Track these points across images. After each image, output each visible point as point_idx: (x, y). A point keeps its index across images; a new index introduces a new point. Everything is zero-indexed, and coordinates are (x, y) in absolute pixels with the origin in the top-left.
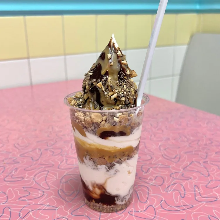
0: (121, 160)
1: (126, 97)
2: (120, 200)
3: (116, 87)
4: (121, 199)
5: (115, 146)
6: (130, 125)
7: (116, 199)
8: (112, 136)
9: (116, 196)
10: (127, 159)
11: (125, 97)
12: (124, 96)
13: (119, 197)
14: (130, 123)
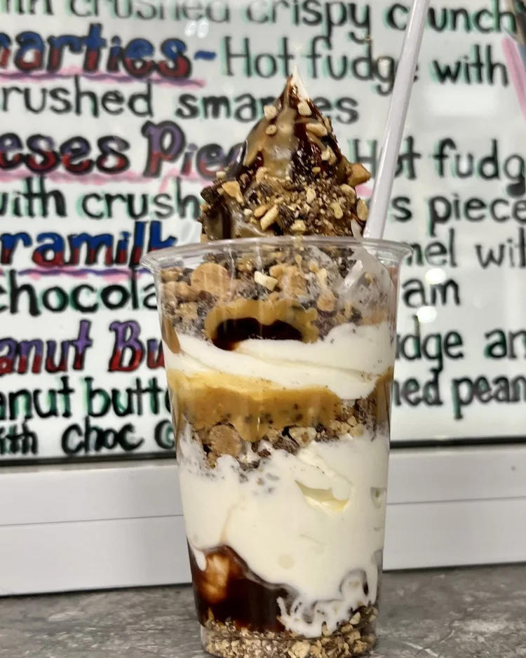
0: (290, 437)
1: (309, 221)
2: (299, 615)
3: (280, 191)
4: (300, 610)
5: (263, 377)
6: (313, 303)
7: (281, 602)
8: (253, 338)
9: (282, 592)
10: (317, 440)
11: (307, 219)
12: (300, 217)
13: (294, 598)
14: (312, 298)
